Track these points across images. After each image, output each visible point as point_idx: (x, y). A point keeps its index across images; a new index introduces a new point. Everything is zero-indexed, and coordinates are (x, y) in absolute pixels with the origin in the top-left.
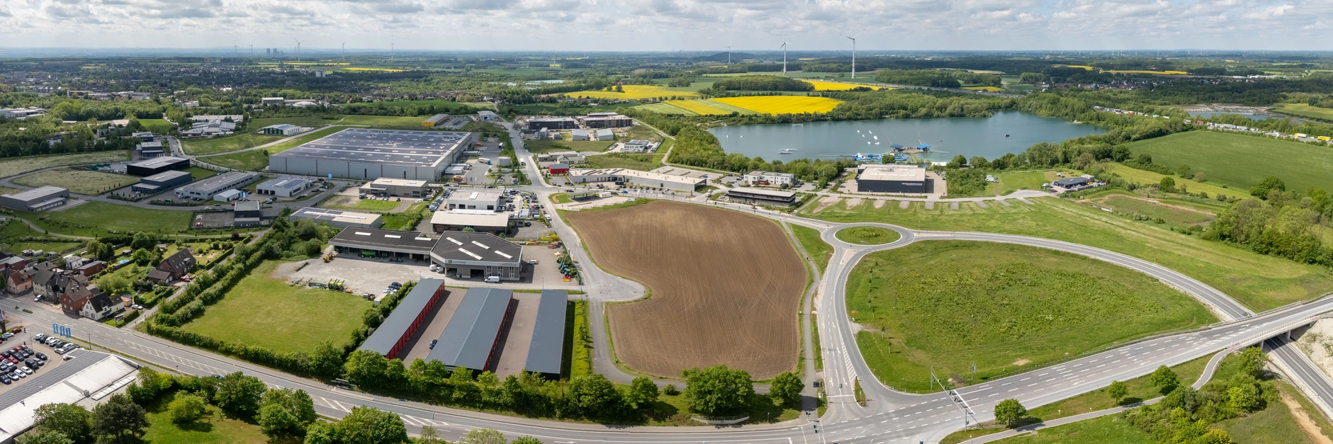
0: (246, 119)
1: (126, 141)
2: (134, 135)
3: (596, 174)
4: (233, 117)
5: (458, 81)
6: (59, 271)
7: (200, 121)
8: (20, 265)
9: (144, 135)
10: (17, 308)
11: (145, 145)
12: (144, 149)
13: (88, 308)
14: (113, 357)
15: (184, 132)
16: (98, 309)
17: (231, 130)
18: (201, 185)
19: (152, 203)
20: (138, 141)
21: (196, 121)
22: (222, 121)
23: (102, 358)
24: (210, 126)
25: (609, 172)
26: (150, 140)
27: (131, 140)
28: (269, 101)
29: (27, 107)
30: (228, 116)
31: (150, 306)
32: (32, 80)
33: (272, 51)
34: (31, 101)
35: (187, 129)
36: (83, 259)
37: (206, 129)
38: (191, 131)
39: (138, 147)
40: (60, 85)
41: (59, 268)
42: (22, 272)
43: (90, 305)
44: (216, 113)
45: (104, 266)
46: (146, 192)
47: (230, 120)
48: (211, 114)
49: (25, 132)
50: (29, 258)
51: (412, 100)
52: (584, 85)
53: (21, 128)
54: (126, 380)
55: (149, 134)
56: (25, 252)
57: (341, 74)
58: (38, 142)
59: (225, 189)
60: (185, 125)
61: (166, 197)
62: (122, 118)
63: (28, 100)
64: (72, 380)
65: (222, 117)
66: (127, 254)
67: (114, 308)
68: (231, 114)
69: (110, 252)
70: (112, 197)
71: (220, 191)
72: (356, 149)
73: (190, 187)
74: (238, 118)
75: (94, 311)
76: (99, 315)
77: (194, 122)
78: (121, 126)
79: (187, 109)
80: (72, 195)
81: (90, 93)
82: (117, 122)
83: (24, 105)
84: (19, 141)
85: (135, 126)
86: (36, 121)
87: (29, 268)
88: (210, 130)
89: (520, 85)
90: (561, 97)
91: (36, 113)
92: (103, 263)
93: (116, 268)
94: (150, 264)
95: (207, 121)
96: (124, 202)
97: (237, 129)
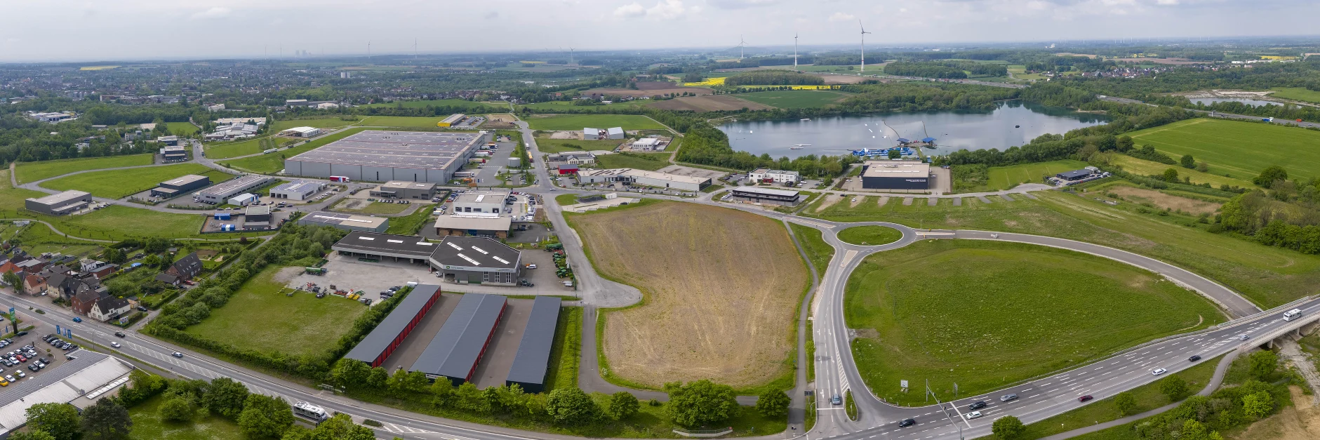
0: (268, 122)
1: (151, 145)
2: (160, 138)
3: (603, 174)
4: (256, 120)
5: (478, 80)
6: (73, 273)
7: (224, 124)
8: (37, 268)
9: (169, 139)
10: (31, 309)
11: (168, 149)
12: (167, 152)
13: (96, 311)
14: (111, 358)
15: (207, 135)
16: (104, 311)
17: (253, 133)
18: (218, 189)
19: (169, 207)
20: (162, 145)
21: (221, 124)
22: (245, 123)
23: (100, 360)
24: (233, 129)
25: (616, 173)
26: (174, 143)
27: (155, 144)
28: (293, 103)
29: (61, 112)
30: (251, 119)
31: (155, 308)
32: (68, 85)
33: (301, 53)
34: (65, 105)
35: (211, 132)
36: (98, 262)
37: (229, 132)
38: (214, 135)
39: (162, 151)
40: (94, 90)
41: (74, 270)
42: (37, 274)
43: (97, 308)
44: (240, 116)
45: (117, 269)
46: (165, 195)
47: (253, 123)
48: (235, 117)
49: (55, 137)
50: (47, 261)
51: (431, 100)
52: (598, 82)
53: (52, 133)
54: (121, 381)
55: (174, 138)
56: (44, 254)
57: (365, 75)
58: (68, 146)
59: (240, 193)
60: (209, 129)
61: (183, 201)
62: (150, 122)
63: (63, 104)
64: (70, 379)
65: (246, 120)
66: (140, 257)
67: (120, 311)
68: (254, 117)
69: (123, 255)
70: (132, 201)
71: (235, 195)
72: (370, 151)
73: (207, 191)
74: (261, 121)
75: (100, 314)
76: (105, 317)
77: (218, 125)
78: (147, 130)
79: (212, 112)
80: (93, 198)
81: (123, 97)
82: (144, 126)
83: (58, 110)
84: (50, 146)
85: (161, 130)
86: (68, 125)
87: (45, 271)
88: (233, 133)
89: (538, 83)
90: (577, 95)
91: (69, 117)
92: (116, 265)
93: (127, 271)
94: (159, 267)
95: (231, 124)
96: (142, 206)
97: (259, 132)
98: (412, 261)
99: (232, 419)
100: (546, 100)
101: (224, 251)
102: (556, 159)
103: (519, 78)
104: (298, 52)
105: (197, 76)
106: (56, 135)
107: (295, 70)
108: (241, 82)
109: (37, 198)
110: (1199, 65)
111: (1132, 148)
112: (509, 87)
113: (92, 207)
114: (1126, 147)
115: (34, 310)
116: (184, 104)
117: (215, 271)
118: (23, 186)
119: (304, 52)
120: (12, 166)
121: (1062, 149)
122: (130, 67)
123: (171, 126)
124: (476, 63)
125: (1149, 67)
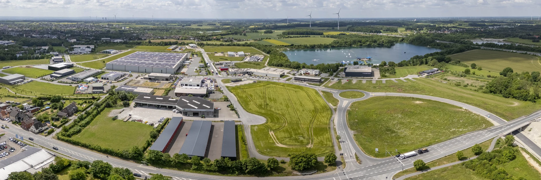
0: (95, 47)
1: (47, 56)
2: (51, 53)
4: (90, 46)
5: (179, 31)
6: (21, 110)
7: (77, 48)
8: (5, 107)
9: (54, 53)
10: (3, 126)
11: (55, 57)
12: (55, 59)
13: (33, 128)
14: (43, 150)
15: (71, 52)
16: (37, 128)
17: (90, 52)
18: (78, 75)
19: (59, 82)
20: (52, 56)
21: (75, 48)
23: (39, 150)
26: (57, 55)
27: (49, 55)
28: (104, 40)
29: (8, 41)
30: (88, 46)
31: (59, 127)
32: (10, 29)
36: (31, 106)
37: (80, 51)
38: (73, 52)
39: (53, 58)
42: (5, 110)
43: (34, 127)
44: (83, 44)
46: (56, 77)
47: (89, 48)
48: (81, 45)
50: (9, 104)
51: (162, 39)
52: (230, 33)
53: (6, 49)
54: (49, 161)
55: (57, 53)
56: (7, 101)
57: (132, 28)
58: (13, 55)
59: (88, 77)
60: (71, 49)
61: (64, 79)
62: (46, 45)
64: (25, 160)
65: (86, 46)
66: (49, 104)
67: (44, 128)
69: (42, 103)
70: (42, 79)
71: (86, 78)
73: (74, 75)
74: (92, 47)
75: (35, 129)
76: (36, 131)
78: (45, 49)
79: (72, 42)
80: (26, 78)
81: (33, 35)
85: (51, 50)
86: (12, 46)
87: (8, 109)
91: (12, 43)
92: (39, 108)
93: (44, 110)
94: (58, 109)
95: (80, 48)
96: (47, 82)
97: (92, 51)
100: (210, 40)
101: (86, 102)
104: (103, 17)
107: (103, 25)
112: (193, 34)
113: (26, 81)
117: (83, 111)
119: (105, 17)
123: (55, 48)
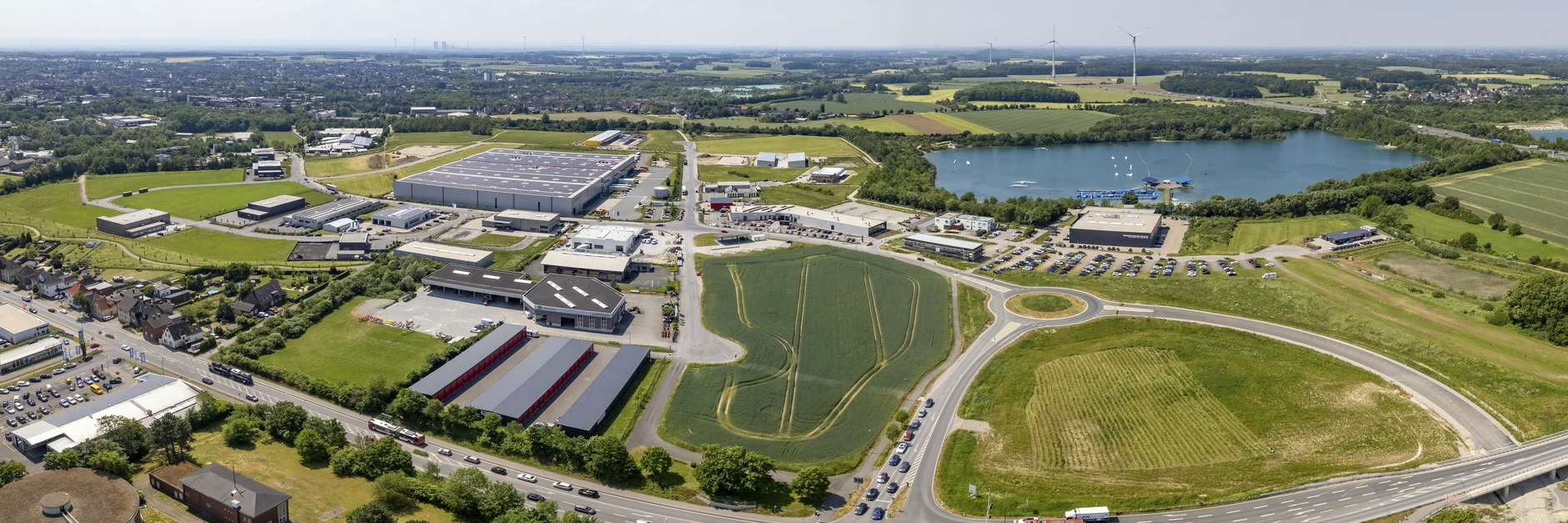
0: (385, 134)
1: (242, 159)
2: (254, 151)
3: (760, 211)
4: (371, 131)
5: (653, 86)
6: (146, 298)
7: (332, 136)
8: (108, 291)
9: (264, 151)
10: (100, 333)
11: (262, 164)
12: (260, 168)
13: (167, 336)
14: (180, 381)
15: (311, 149)
16: (176, 337)
17: (365, 147)
18: (313, 213)
19: (257, 231)
20: (256, 159)
21: (328, 135)
22: (357, 135)
23: (169, 382)
24: (342, 142)
25: (775, 210)
26: (271, 157)
27: (248, 157)
28: (418, 112)
29: (139, 115)
30: (364, 130)
31: (229, 337)
32: (149, 80)
33: (440, 45)
34: (144, 107)
35: (315, 145)
36: (172, 288)
37: (336, 146)
38: (319, 148)
39: (255, 166)
40: (181, 88)
41: (147, 296)
42: (108, 298)
43: (169, 333)
44: (353, 126)
45: (193, 296)
46: (252, 217)
47: (367, 135)
48: (347, 127)
49: (133, 146)
50: (120, 284)
51: (588, 111)
52: (800, 92)
53: (129, 141)
54: (188, 404)
55: (271, 150)
56: (116, 278)
57: (515, 76)
58: (146, 158)
59: (337, 217)
60: (313, 140)
61: (273, 223)
62: (244, 130)
63: (143, 105)
64: (138, 400)
65: (359, 131)
66: (218, 285)
67: (192, 338)
68: (369, 127)
69: (200, 281)
70: (214, 222)
71: (332, 219)
72: (492, 174)
73: (299, 214)
74: (376, 132)
75: (172, 339)
76: (175, 344)
77: (325, 136)
78: (240, 141)
79: (321, 120)
80: (172, 219)
81: (214, 98)
82: (238, 135)
83: (137, 112)
84: (126, 157)
85: (257, 141)
86: (148, 131)
87: (115, 295)
88: (340, 147)
89: (727, 92)
90: (766, 109)
91: (149, 122)
92: (191, 292)
93: (203, 298)
94: (238, 295)
95: (340, 135)
96: (226, 229)
97: (372, 146)
98: (507, 300)
99: (290, 443)
100: (727, 114)
101: (311, 281)
102: (713, 190)
103: (705, 85)
104: (436, 43)
105: (308, 72)
106: (134, 144)
107: (429, 67)
108: (360, 82)
109: (110, 216)
110: (1561, 86)
111: (1433, 201)
112: (690, 97)
113: (170, 228)
114: (1425, 199)
115: (104, 334)
116: (289, 110)
117: (297, 301)
118: (93, 203)
119: (444, 43)
120: (82, 179)
121: (1339, 200)
122: (226, 58)
123: (269, 136)
124: (658, 63)
125: (1497, 86)
